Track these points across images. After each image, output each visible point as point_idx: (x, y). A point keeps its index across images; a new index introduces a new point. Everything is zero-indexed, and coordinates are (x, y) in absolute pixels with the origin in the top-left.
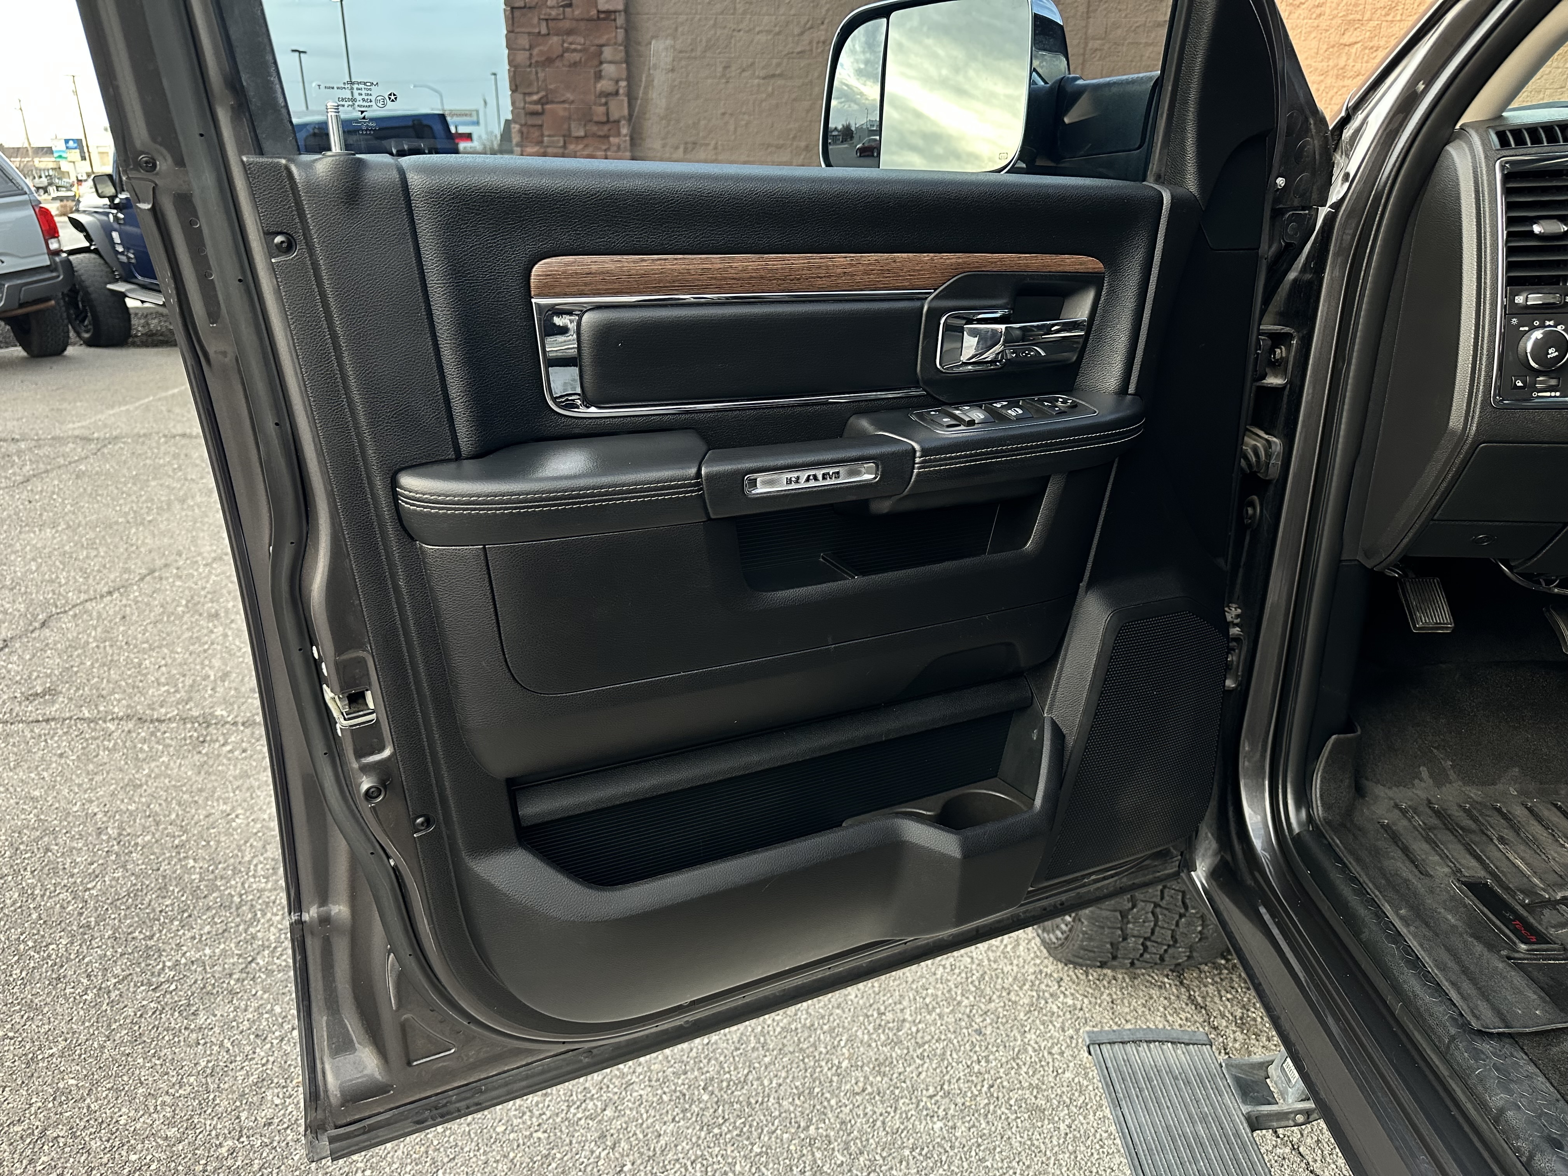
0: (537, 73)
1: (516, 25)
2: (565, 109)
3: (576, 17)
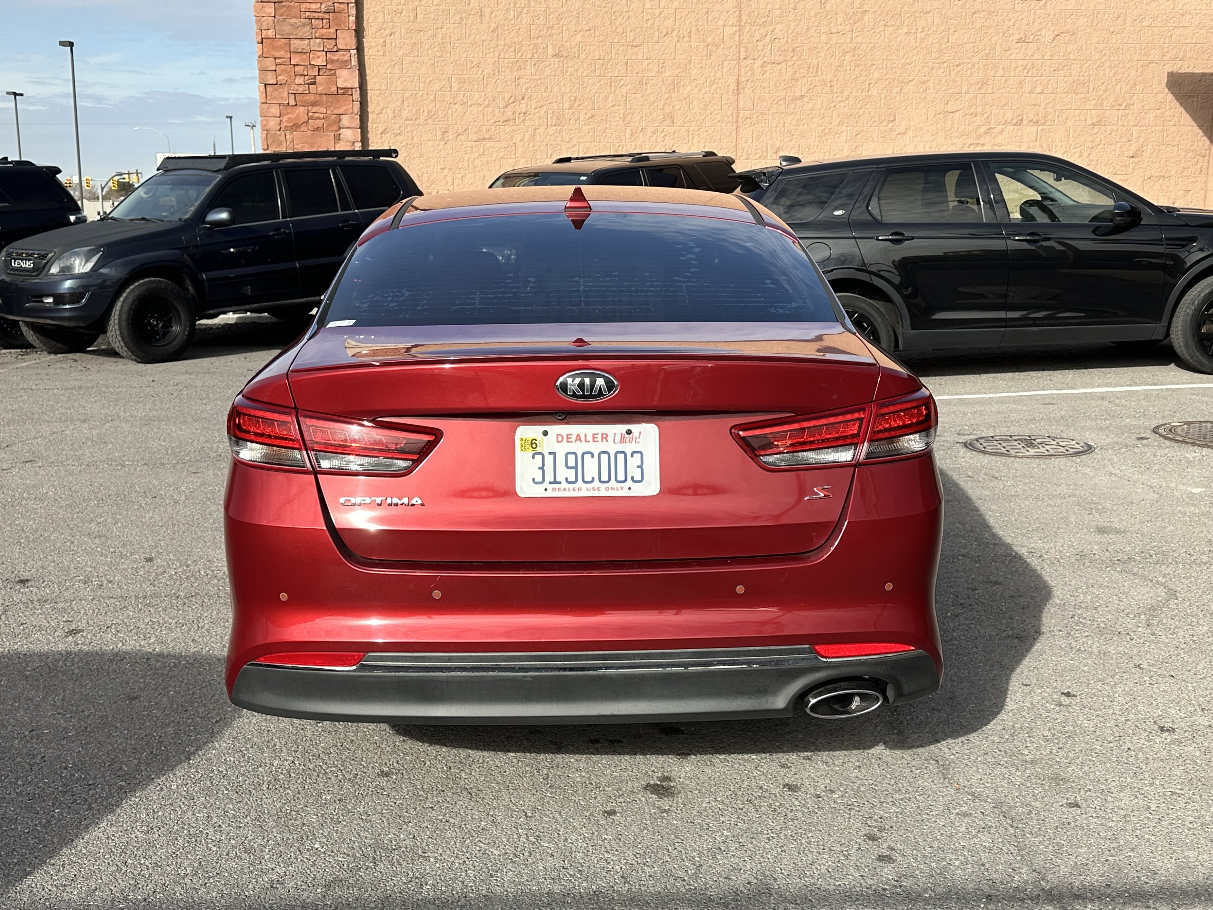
0: (285, 135)
1: (268, 98)
3: (319, 92)
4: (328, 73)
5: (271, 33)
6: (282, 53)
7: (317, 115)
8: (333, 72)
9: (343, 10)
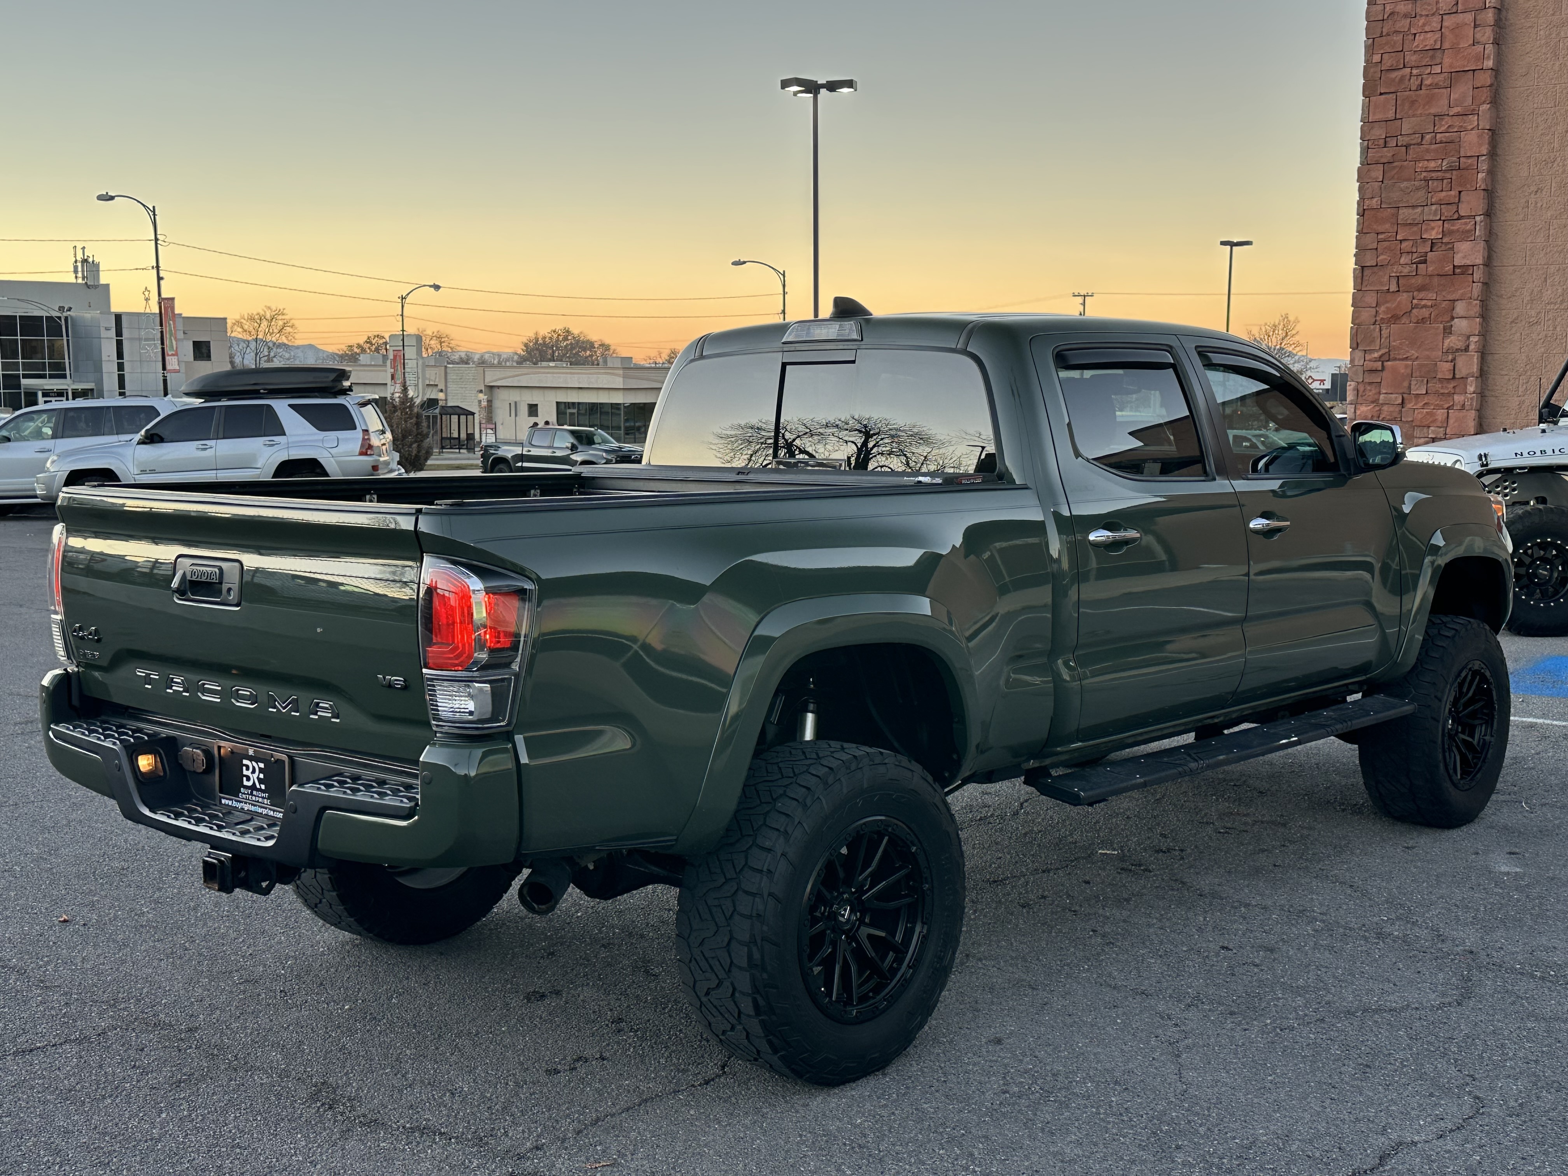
0: (1381, 330)
1: (1364, 284)
2: (1406, 366)
3: (1429, 272)
4: (1443, 247)
5: (1375, 202)
6: (1387, 226)
7: (1424, 302)
8: (1450, 246)
9: (1471, 165)
